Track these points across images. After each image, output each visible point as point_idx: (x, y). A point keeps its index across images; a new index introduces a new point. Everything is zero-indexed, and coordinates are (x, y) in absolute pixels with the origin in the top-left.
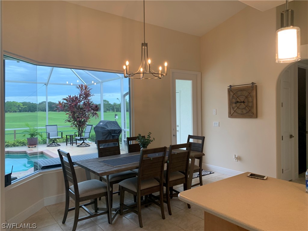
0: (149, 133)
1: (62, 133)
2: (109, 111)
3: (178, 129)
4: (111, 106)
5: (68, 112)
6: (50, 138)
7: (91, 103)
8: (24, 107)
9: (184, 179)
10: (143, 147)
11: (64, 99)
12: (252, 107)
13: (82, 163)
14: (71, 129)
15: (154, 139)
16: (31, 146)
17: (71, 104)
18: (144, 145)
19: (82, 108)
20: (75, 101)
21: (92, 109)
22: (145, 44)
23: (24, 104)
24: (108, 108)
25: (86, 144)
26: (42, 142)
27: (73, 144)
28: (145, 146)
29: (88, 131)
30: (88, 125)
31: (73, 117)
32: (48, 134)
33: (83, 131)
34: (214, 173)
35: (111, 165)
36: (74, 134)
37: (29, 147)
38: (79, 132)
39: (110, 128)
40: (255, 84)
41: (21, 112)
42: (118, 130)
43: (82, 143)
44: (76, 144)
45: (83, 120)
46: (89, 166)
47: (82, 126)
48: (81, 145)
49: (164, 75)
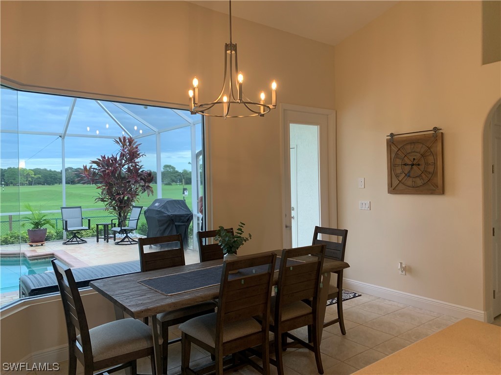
0: (241, 225)
1: (89, 220)
2: (175, 184)
3: (293, 213)
4: (179, 175)
5: (100, 185)
6: (69, 229)
7: (139, 169)
8: (36, 177)
9: (311, 315)
10: (228, 252)
11: (94, 162)
12: (434, 173)
13: (104, 285)
14: (106, 213)
15: (250, 236)
16: (34, 244)
17: (105, 171)
18: (231, 248)
19: (124, 178)
20: (111, 165)
21: (142, 179)
22: (231, 46)
23: (36, 171)
24: (173, 178)
25: (131, 240)
26: (55, 236)
27: (109, 240)
28: (233, 250)
29: (135, 217)
30: (134, 207)
31: (110, 193)
32: (64, 222)
33: (126, 217)
34: (361, 295)
35: (162, 291)
36: (111, 223)
37: (31, 246)
38: (119, 219)
39: (171, 212)
40: (441, 131)
41: (32, 185)
42: (187, 216)
43: (125, 238)
44: (115, 240)
45: (126, 198)
46: (117, 293)
47: (126, 208)
48: (123, 241)
49: (271, 107)
